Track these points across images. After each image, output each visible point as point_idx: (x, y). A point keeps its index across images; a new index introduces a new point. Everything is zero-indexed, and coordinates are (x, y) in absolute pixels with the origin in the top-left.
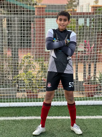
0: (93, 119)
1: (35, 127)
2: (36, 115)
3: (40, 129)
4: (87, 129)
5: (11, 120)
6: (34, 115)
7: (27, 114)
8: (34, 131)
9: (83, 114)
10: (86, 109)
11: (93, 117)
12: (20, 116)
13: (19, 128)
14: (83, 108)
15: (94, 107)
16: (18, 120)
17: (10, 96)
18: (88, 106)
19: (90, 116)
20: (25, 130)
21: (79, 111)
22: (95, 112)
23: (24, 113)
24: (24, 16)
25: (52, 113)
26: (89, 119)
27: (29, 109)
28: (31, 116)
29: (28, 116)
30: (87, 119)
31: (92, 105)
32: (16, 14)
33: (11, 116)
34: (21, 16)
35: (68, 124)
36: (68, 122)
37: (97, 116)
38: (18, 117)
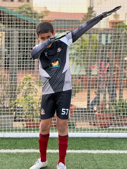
0: (105, 154)
1: (33, 162)
2: (35, 148)
3: (39, 164)
4: (97, 164)
5: (5, 153)
6: (33, 148)
7: (25, 147)
8: (31, 166)
9: (93, 148)
10: (97, 142)
11: (105, 151)
12: (16, 148)
13: (13, 163)
14: (93, 141)
15: (108, 140)
16: (13, 153)
17: (5, 125)
18: (99, 139)
19: (102, 150)
20: (21, 165)
21: (89, 144)
22: (108, 146)
23: (21, 146)
24: (28, 30)
25: (55, 145)
26: (100, 153)
27: (28, 141)
28: (30, 148)
29: (26, 149)
30: (97, 154)
31: (105, 138)
32: (18, 27)
33: (5, 148)
34: (24, 29)
35: (74, 159)
36: (74, 157)
37: (111, 150)
38: (14, 149)
